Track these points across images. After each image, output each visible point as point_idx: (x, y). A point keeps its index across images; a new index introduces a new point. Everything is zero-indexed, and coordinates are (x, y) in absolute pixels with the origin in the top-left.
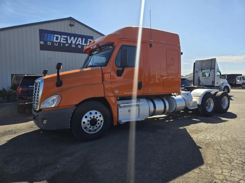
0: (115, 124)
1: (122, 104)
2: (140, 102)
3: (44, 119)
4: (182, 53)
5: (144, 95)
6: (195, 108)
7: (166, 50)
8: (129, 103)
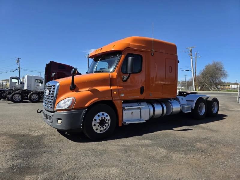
0: (120, 125)
1: (127, 107)
2: (142, 105)
3: (59, 119)
4: (179, 62)
5: (145, 99)
6: (189, 112)
7: (166, 58)
8: (132, 106)
